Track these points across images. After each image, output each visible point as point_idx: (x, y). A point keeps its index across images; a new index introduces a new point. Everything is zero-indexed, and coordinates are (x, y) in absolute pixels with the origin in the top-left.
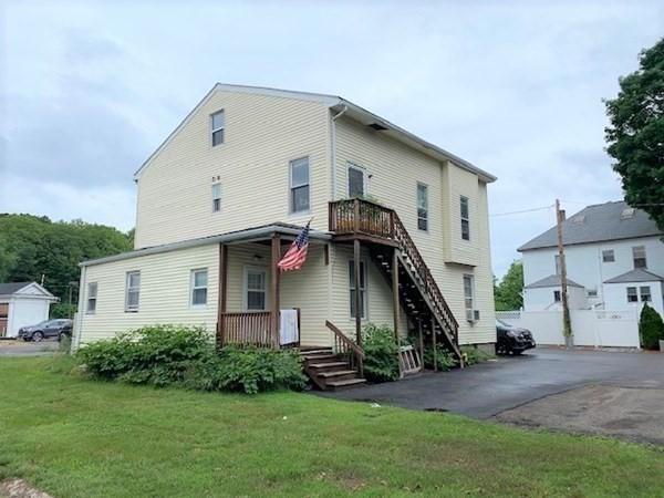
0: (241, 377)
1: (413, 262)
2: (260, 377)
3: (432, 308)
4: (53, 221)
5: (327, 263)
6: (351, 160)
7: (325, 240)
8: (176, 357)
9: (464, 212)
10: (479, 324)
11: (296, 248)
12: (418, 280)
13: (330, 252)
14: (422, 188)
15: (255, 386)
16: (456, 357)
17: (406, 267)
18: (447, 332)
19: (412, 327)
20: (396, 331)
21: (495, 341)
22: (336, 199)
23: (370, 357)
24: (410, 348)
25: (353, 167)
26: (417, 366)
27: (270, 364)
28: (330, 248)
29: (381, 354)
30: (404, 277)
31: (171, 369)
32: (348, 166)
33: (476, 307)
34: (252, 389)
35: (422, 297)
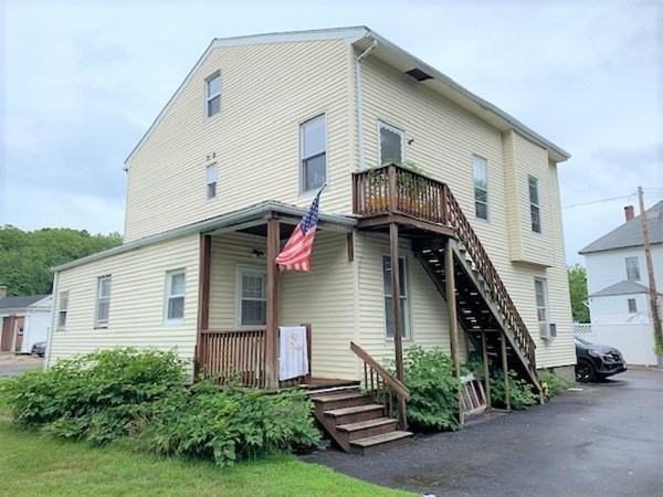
0: (209, 438)
1: (474, 258)
2: (242, 436)
3: (501, 323)
4: (92, 235)
5: (351, 259)
6: (384, 118)
7: (349, 226)
8: (129, 396)
9: (534, 196)
10: (556, 341)
11: (300, 233)
12: (482, 283)
13: (355, 243)
15: (231, 454)
16: (535, 391)
17: (465, 264)
18: (521, 355)
19: (473, 349)
20: (453, 357)
21: (575, 363)
22: (362, 169)
23: (417, 398)
24: (470, 377)
25: (387, 127)
26: (481, 403)
27: (259, 414)
28: (355, 238)
29: (433, 393)
30: (463, 280)
31: (119, 417)
32: (380, 125)
33: (550, 319)
34: (226, 459)
35: (488, 308)
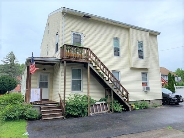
7: (58, 62)
10: (150, 92)
14: (116, 39)
21: (162, 99)
24: (103, 102)
26: (107, 110)
28: (60, 65)
32: (72, 33)
